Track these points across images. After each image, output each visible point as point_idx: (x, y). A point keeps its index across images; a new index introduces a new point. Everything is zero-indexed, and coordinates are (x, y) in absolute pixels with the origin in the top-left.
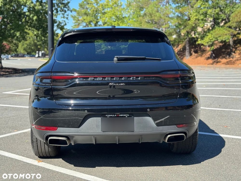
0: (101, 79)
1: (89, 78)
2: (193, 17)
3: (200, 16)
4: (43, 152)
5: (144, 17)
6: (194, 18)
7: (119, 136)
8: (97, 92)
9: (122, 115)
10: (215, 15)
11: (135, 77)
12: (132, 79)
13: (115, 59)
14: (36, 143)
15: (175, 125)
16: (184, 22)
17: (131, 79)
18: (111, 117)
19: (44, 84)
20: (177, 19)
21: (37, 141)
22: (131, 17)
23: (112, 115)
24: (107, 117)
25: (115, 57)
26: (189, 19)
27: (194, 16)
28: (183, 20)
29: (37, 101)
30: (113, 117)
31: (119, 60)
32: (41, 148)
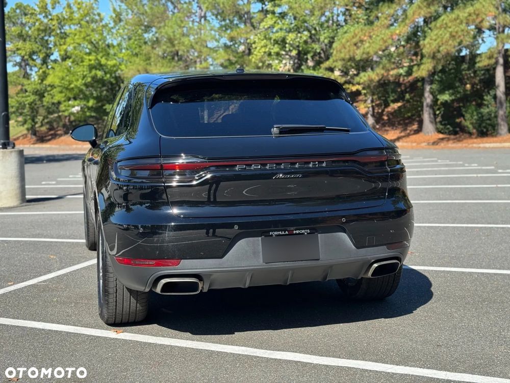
0: (259, 167)
1: (236, 165)
2: (260, 49)
3: (272, 47)
4: (124, 313)
5: (155, 46)
6: (261, 51)
7: (293, 270)
8: (244, 192)
9: (297, 232)
10: (301, 45)
11: (317, 163)
12: (313, 165)
13: (275, 130)
14: (115, 296)
15: (385, 245)
16: (239, 57)
17: (311, 165)
18: (279, 235)
19: (140, 180)
20: (226, 51)
21: (116, 293)
22: (124, 45)
23: (280, 232)
24: (272, 235)
25: (275, 126)
26: (250, 53)
27: (262, 47)
28: (237, 53)
29: (126, 212)
30: (283, 235)
31: (283, 131)
32: (123, 306)
